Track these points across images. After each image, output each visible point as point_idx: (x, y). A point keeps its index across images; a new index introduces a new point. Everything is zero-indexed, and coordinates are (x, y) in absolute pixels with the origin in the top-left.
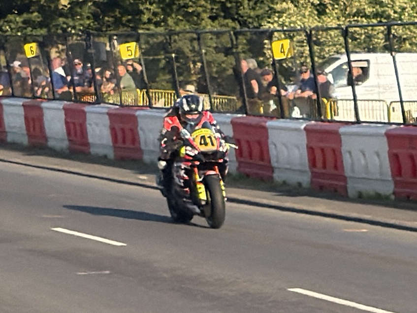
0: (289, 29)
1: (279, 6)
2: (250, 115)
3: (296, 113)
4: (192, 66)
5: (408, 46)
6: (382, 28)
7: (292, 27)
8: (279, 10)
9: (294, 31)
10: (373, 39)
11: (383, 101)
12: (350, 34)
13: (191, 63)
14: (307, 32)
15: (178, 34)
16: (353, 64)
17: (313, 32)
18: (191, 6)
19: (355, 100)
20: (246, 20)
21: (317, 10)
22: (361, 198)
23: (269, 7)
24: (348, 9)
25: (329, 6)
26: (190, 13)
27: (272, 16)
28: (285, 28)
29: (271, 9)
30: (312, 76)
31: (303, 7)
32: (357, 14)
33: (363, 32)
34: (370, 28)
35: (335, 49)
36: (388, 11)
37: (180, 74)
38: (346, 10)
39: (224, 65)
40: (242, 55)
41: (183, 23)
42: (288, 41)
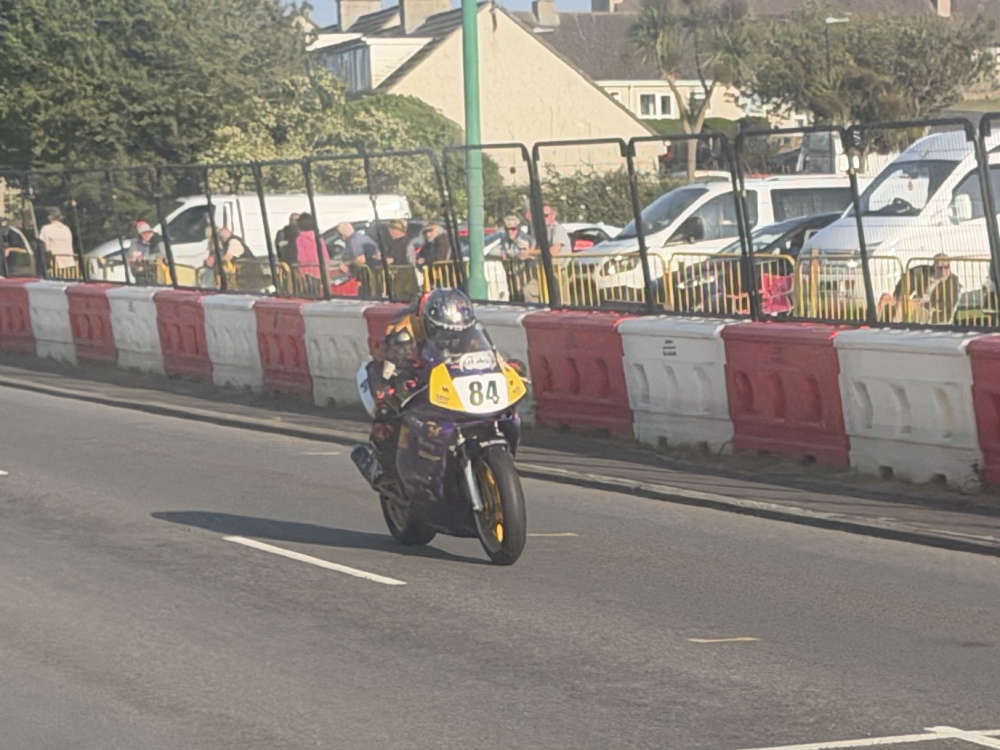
0: (234, 163)
1: (220, 130)
7: (238, 162)
8: (221, 137)
9: (240, 167)
10: (352, 178)
18: (99, 133)
20: (175, 152)
21: (274, 137)
23: (207, 133)
24: (317, 134)
26: (95, 142)
27: (211, 146)
29: (210, 135)
31: (254, 132)
32: (329, 141)
36: (372, 136)
38: (314, 136)
41: (91, 155)
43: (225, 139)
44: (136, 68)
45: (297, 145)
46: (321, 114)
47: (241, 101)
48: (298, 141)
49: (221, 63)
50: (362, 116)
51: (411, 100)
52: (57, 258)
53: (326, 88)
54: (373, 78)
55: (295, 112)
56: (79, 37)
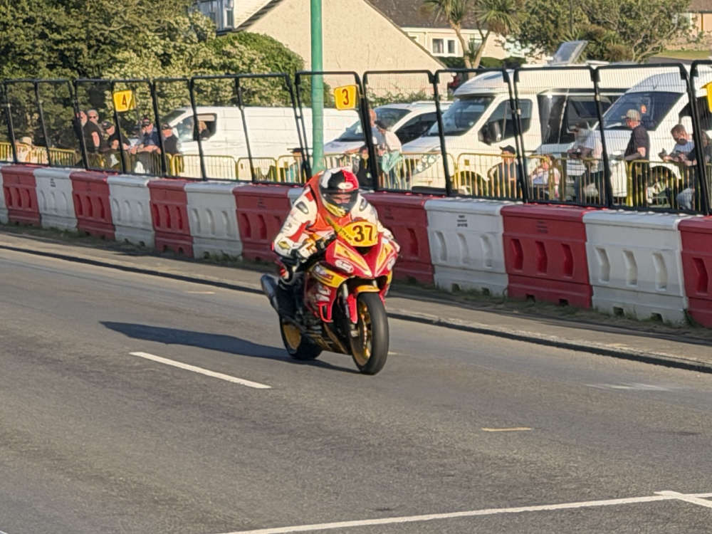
0: (131, 79)
1: (120, 54)
2: (90, 170)
3: (139, 168)
4: (29, 117)
5: (257, 100)
6: (230, 81)
7: (134, 78)
8: (121, 60)
9: (136, 82)
10: (220, 92)
11: (231, 157)
12: (196, 86)
13: (27, 114)
14: (150, 84)
15: (13, 83)
16: (199, 118)
17: (157, 84)
19: (201, 155)
20: (86, 70)
21: (161, 60)
22: (207, 259)
23: (110, 55)
24: (194, 59)
25: (173, 56)
27: (113, 66)
28: (127, 79)
29: (112, 58)
30: (156, 130)
31: (147, 57)
32: (203, 65)
33: (209, 84)
34: (217, 80)
35: (180, 102)
36: (236, 62)
37: (16, 126)
38: (191, 61)
39: (63, 117)
40: (82, 107)
41: (20, 71)
42: (130, 92)
43: (124, 61)
46: (197, 46)
47: (136, 34)
48: (179, 65)
50: (228, 48)
53: (202, 27)
54: (236, 20)
55: (177, 44)
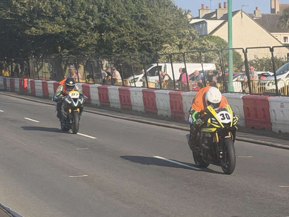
1: (164, 45)
18: (131, 46)
20: (152, 51)
21: (179, 47)
24: (191, 46)
25: (183, 45)
26: (130, 48)
27: (161, 50)
29: (161, 46)
31: (173, 45)
36: (206, 47)
43: (166, 47)
44: (141, 28)
45: (185, 49)
46: (192, 41)
47: (170, 37)
48: (185, 48)
49: (165, 27)
50: (203, 42)
51: (217, 37)
52: (118, 80)
53: (194, 34)
54: (208, 31)
55: (185, 40)
56: (126, 19)
